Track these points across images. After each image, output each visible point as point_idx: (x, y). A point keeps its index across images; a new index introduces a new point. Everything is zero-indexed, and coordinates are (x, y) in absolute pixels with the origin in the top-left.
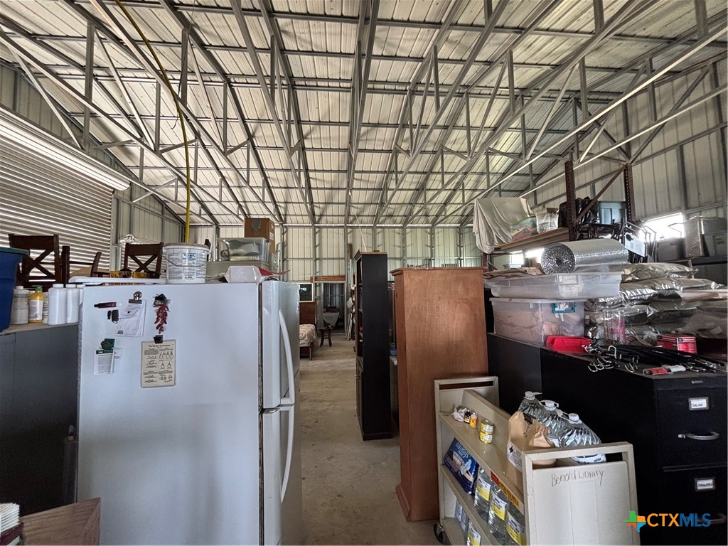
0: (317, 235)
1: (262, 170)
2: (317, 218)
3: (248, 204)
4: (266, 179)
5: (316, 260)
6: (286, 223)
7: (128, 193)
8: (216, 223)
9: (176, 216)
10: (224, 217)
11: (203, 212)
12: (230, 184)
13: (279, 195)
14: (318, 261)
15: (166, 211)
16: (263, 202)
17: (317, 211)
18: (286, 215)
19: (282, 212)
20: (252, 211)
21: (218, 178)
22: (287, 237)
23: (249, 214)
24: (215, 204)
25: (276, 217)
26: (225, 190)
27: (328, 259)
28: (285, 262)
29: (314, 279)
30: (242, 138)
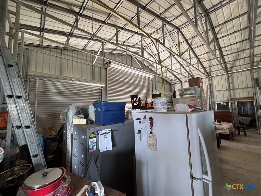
0: (230, 78)
1: (196, 56)
2: (229, 69)
3: (192, 72)
4: (199, 60)
5: (230, 90)
6: (211, 75)
7: (154, 78)
8: (181, 81)
9: (168, 82)
10: (183, 79)
11: (176, 79)
12: (184, 66)
13: (206, 65)
14: (232, 91)
15: (165, 81)
16: (198, 69)
17: (229, 66)
18: (210, 72)
19: (208, 71)
20: (194, 74)
21: (179, 65)
22: (212, 82)
23: (193, 76)
24: (180, 75)
25: (206, 74)
26: (183, 69)
27: (239, 89)
28: (212, 93)
29: (230, 100)
30: (186, 47)
